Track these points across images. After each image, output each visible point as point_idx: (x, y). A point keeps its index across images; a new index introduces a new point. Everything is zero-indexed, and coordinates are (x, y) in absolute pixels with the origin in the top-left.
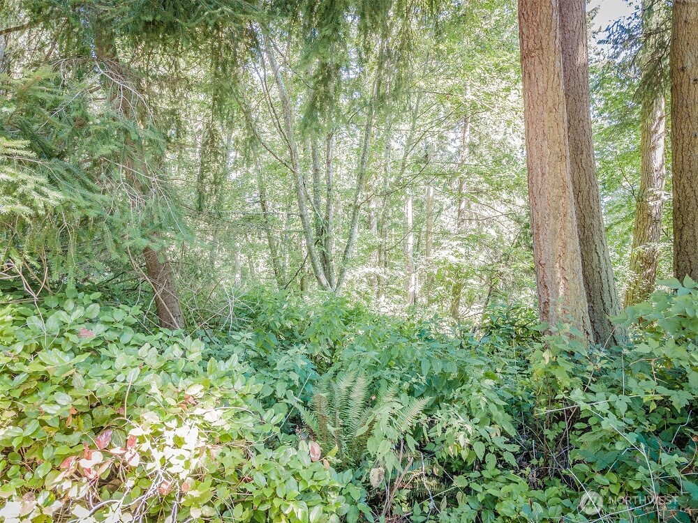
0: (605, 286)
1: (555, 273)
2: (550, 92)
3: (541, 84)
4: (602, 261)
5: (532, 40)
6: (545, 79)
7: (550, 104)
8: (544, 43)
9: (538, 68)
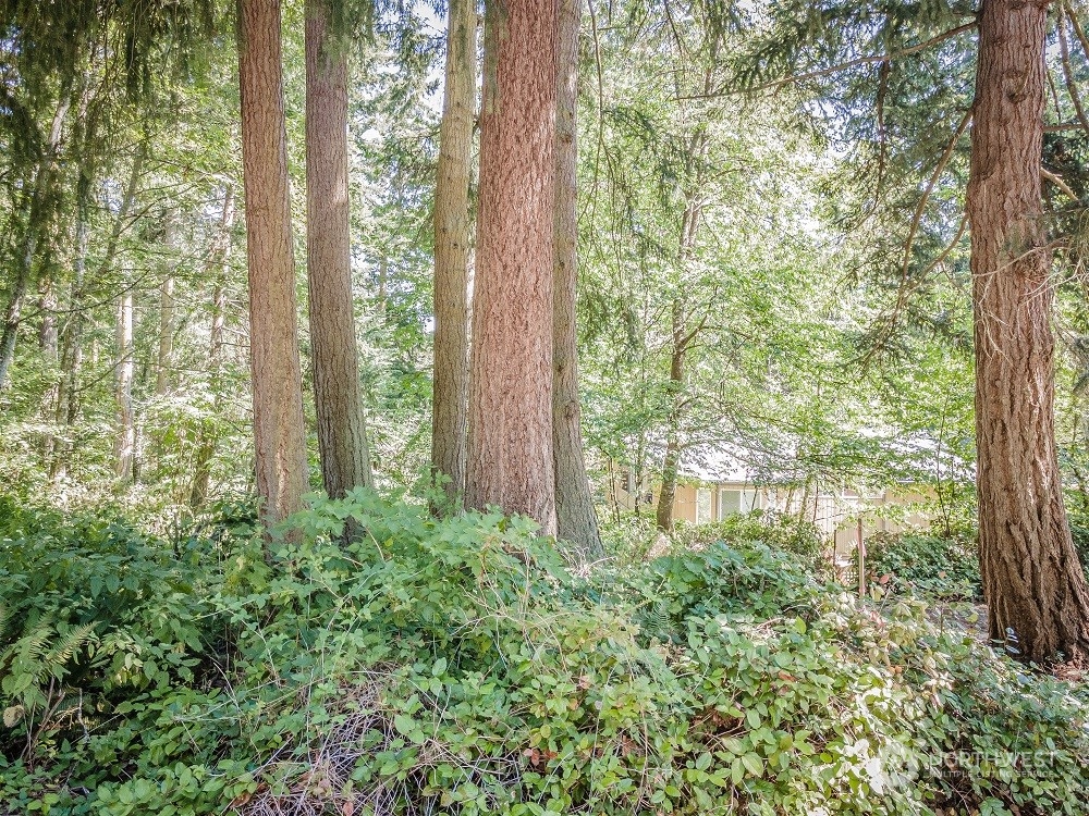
0: (358, 469)
1: (275, 464)
2: (275, 259)
3: (266, 248)
4: (357, 440)
5: (256, 197)
6: (271, 244)
7: (276, 272)
8: (270, 204)
9: (264, 230)
